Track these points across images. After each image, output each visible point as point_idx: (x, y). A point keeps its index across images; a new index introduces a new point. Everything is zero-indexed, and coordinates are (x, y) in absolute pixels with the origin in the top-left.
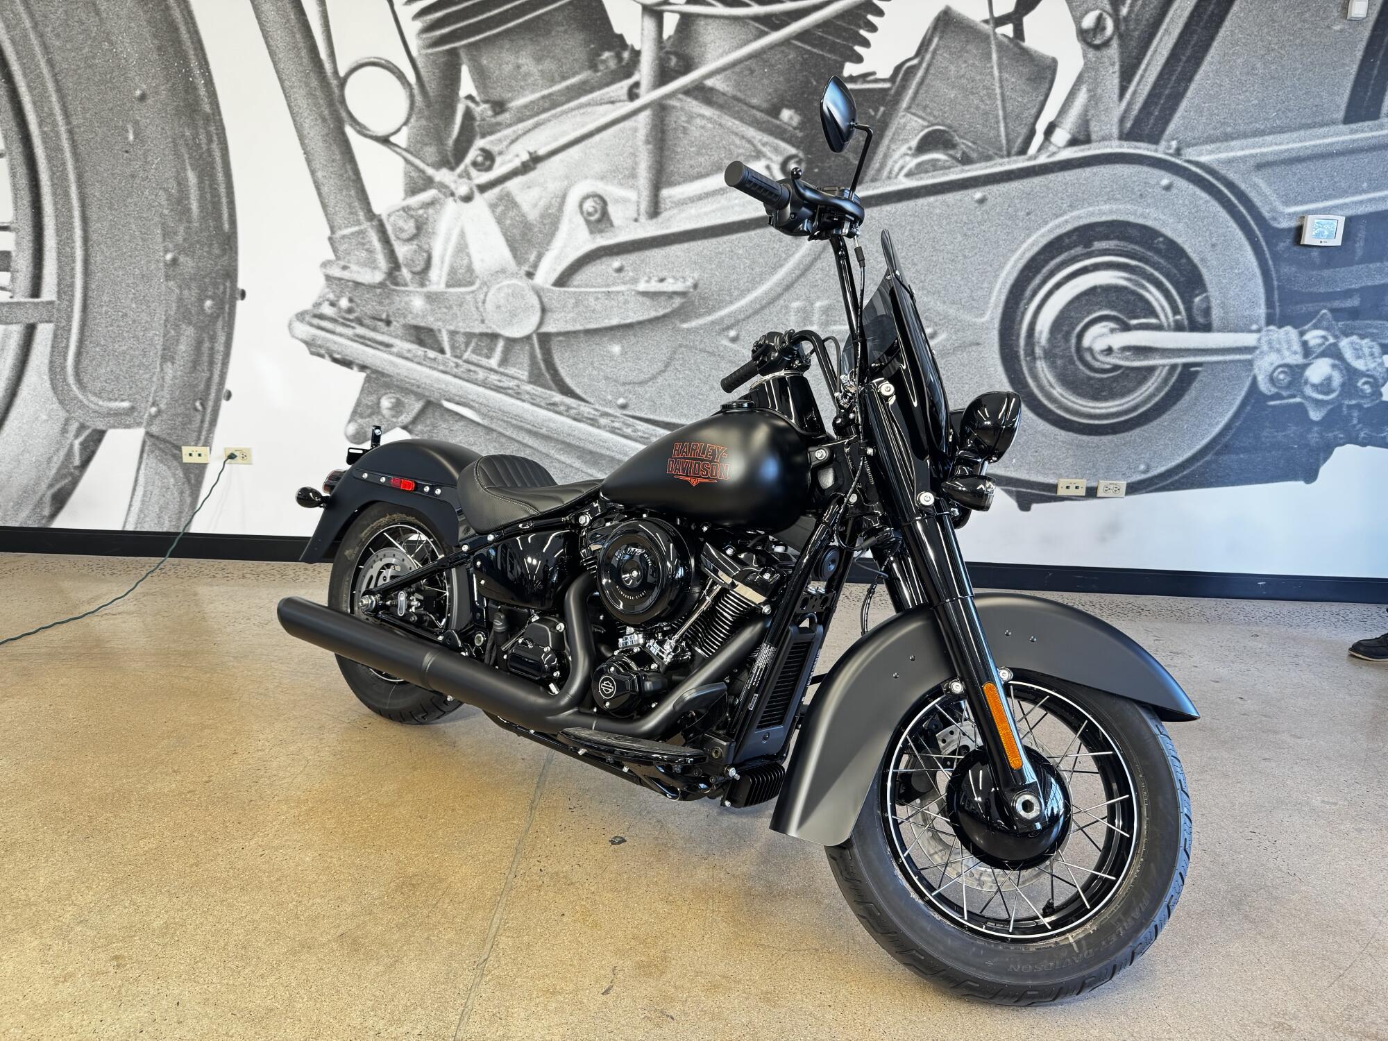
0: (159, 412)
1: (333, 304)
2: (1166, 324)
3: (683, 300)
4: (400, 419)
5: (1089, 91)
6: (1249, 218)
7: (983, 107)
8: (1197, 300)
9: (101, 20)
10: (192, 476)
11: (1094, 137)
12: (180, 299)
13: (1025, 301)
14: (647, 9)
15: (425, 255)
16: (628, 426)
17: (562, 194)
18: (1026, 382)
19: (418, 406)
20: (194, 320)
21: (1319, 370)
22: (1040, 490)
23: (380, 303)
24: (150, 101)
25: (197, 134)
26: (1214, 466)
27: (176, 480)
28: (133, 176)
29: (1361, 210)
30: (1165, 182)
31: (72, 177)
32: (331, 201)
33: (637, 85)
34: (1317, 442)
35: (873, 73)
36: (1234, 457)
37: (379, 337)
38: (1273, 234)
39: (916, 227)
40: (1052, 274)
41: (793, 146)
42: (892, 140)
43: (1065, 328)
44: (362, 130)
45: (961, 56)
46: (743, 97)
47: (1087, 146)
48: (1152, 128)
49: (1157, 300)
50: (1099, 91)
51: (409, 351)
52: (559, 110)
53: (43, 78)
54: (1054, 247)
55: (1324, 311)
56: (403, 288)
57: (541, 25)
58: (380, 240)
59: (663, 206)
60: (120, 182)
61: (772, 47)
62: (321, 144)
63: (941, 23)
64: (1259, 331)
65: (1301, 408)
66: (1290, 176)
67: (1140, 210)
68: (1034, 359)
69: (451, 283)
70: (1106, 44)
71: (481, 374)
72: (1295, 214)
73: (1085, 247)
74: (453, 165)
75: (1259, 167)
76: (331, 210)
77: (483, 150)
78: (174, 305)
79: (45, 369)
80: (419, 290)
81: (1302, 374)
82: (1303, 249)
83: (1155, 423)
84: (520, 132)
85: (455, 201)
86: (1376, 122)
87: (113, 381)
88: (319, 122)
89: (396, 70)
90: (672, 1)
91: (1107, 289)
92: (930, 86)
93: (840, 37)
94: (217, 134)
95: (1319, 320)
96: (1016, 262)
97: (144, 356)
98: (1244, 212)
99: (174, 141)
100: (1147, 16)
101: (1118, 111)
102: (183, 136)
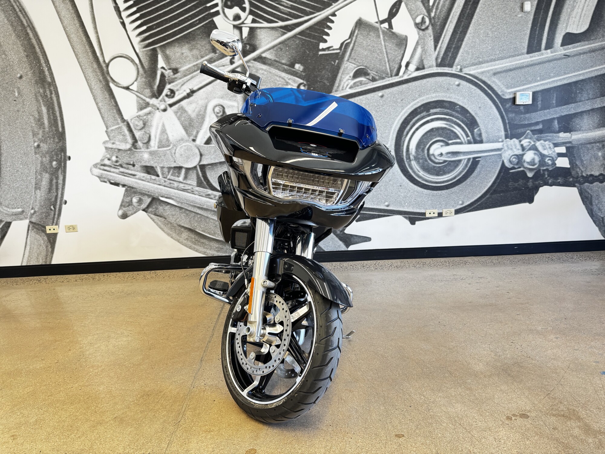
0: (35, 212)
1: (109, 159)
2: (464, 142)
4: (141, 207)
5: (422, 48)
6: (493, 95)
7: (379, 57)
8: (476, 130)
10: (51, 239)
11: (426, 66)
12: (42, 162)
13: (404, 137)
14: (235, 27)
15: (148, 135)
17: (205, 106)
18: (408, 170)
19: (149, 200)
20: (48, 170)
21: (529, 156)
22: (419, 215)
23: (130, 157)
24: (24, 79)
25: (46, 91)
26: (490, 199)
27: (44, 241)
28: (18, 111)
29: (538, 89)
30: (457, 83)
32: (106, 116)
33: (233, 58)
34: (532, 186)
35: (332, 47)
36: (498, 195)
37: (130, 172)
38: (503, 101)
40: (414, 124)
41: (301, 79)
42: (342, 74)
43: (422, 147)
44: (117, 85)
45: (368, 37)
46: (278, 60)
47: (423, 70)
48: (449, 61)
49: (459, 132)
50: (426, 48)
51: (144, 177)
54: (414, 113)
55: (528, 131)
56: (139, 150)
57: (191, 36)
58: (128, 131)
60: (13, 114)
61: (289, 39)
62: (100, 92)
63: (358, 25)
64: (502, 141)
65: (523, 173)
66: (508, 77)
67: (448, 95)
68: (410, 160)
69: (160, 146)
70: (427, 28)
71: (176, 184)
72: (511, 92)
73: (427, 112)
74: (158, 96)
75: (495, 74)
76: (106, 119)
77: (170, 89)
78: (39, 165)
80: (146, 150)
81: (522, 158)
82: (517, 107)
83: (464, 183)
84: (185, 81)
85: (160, 112)
86: (540, 53)
87: (13, 200)
88: (98, 82)
89: (130, 59)
90: (245, 22)
91: (438, 129)
92: (356, 50)
93: (316, 32)
94: (54, 90)
95: (527, 135)
96: (399, 121)
97: (27, 188)
98: (491, 93)
99: (36, 95)
100: (442, 16)
101: (434, 55)
102: (40, 92)
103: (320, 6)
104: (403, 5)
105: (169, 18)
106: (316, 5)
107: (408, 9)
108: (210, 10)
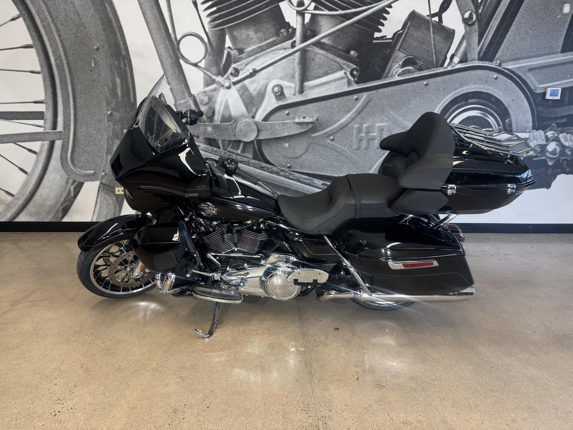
0: (106, 174)
2: (495, 130)
3: (312, 125)
5: (467, 42)
6: (526, 89)
7: (427, 49)
8: (507, 121)
10: (119, 199)
11: (469, 59)
12: (114, 129)
14: (298, 12)
15: (212, 110)
16: (291, 175)
17: (265, 85)
20: (119, 137)
21: (552, 146)
23: (195, 129)
24: (101, 51)
25: (120, 63)
27: (112, 201)
28: (94, 81)
29: (567, 86)
30: (495, 76)
31: (69, 81)
32: (175, 89)
33: (295, 42)
34: (551, 173)
35: (386, 36)
38: (535, 95)
39: (402, 95)
40: (453, 112)
41: (355, 65)
44: (187, 61)
45: (418, 29)
46: (336, 46)
47: (466, 63)
48: (490, 56)
49: (492, 121)
50: (471, 42)
51: (206, 148)
52: (264, 52)
53: (56, 41)
54: (454, 102)
55: (553, 124)
56: (203, 123)
57: (257, 19)
58: (194, 105)
59: (305, 89)
60: (89, 83)
61: (346, 27)
62: (170, 67)
63: (411, 17)
64: (529, 132)
65: (545, 161)
66: (541, 73)
67: (486, 87)
69: (222, 121)
70: (473, 24)
71: (234, 156)
72: (543, 87)
73: (465, 102)
74: (223, 74)
75: (530, 70)
76: (174, 93)
77: (234, 68)
78: (111, 132)
79: (59, 158)
80: (210, 124)
81: (545, 148)
82: (545, 101)
84: (249, 61)
85: (224, 89)
87: (86, 162)
88: (169, 58)
89: (200, 37)
90: (308, 9)
91: (473, 117)
92: (407, 41)
93: (373, 22)
94: (128, 63)
95: (551, 127)
96: (439, 108)
97: (99, 152)
98: (524, 87)
99: (111, 66)
100: (488, 13)
101: (477, 50)
102: (115, 64)
104: (454, 0)
105: (238, 1)
107: (458, 4)
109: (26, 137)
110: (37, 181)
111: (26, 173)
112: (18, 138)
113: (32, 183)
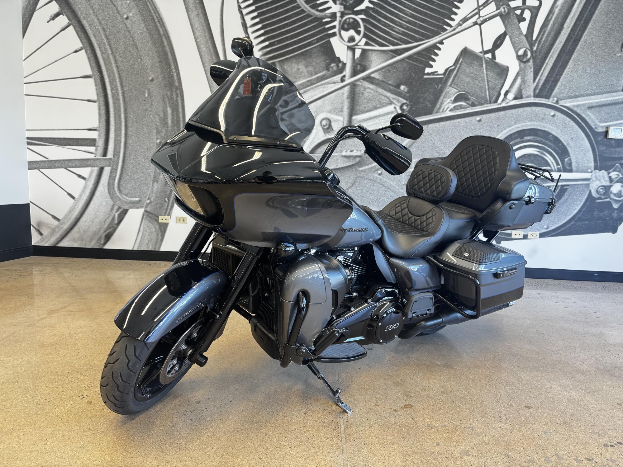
0: (151, 202)
2: (554, 169)
3: (360, 159)
5: (521, 79)
6: (586, 128)
7: (480, 85)
8: (566, 160)
9: (138, 51)
10: (162, 228)
11: (524, 96)
14: (349, 48)
21: (616, 188)
22: (504, 236)
24: (155, 82)
25: (173, 94)
26: (575, 226)
27: (156, 230)
28: (146, 110)
30: (552, 114)
31: (122, 110)
33: (344, 76)
34: (616, 217)
35: (437, 72)
36: (582, 222)
38: (596, 134)
39: (454, 131)
41: (405, 99)
45: (471, 65)
46: (386, 81)
47: (521, 100)
48: (546, 93)
49: (550, 159)
50: (525, 79)
52: (314, 86)
53: (114, 72)
54: (508, 139)
55: (617, 164)
57: (308, 54)
59: (353, 122)
60: (141, 112)
61: (397, 62)
63: (463, 53)
64: (591, 172)
65: (610, 203)
66: (602, 112)
67: (542, 124)
70: (528, 61)
72: (604, 126)
73: (521, 139)
75: (590, 108)
79: (106, 185)
81: (609, 189)
82: (609, 141)
87: (133, 189)
90: (359, 44)
91: (530, 155)
92: (459, 77)
93: (424, 58)
94: (180, 94)
95: (616, 168)
97: (146, 180)
98: (584, 125)
99: (163, 97)
100: (544, 50)
101: (533, 86)
102: (167, 95)
103: (429, 34)
104: (507, 38)
105: (290, 36)
106: (425, 32)
107: (511, 41)
108: (328, 31)
109: (77, 163)
110: (83, 207)
111: (73, 197)
112: (70, 164)
113: (78, 208)
